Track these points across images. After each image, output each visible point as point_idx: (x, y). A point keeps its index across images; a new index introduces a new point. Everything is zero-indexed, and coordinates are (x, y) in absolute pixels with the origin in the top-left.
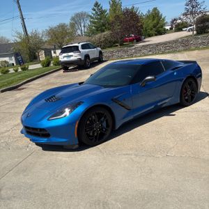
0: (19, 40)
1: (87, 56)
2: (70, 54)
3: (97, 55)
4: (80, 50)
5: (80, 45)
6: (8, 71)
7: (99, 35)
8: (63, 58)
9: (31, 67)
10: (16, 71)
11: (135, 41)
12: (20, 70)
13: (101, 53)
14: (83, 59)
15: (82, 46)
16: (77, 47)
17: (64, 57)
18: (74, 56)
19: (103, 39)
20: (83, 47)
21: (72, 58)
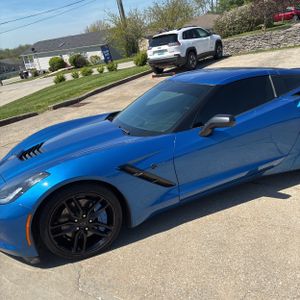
0: (113, 25)
1: (191, 51)
2: (163, 47)
3: (211, 47)
4: (180, 40)
5: (179, 33)
6: (91, 72)
7: (232, 11)
8: (153, 54)
9: (121, 66)
10: (101, 72)
11: (296, 17)
12: (106, 71)
13: (219, 43)
14: (183, 55)
15: (184, 33)
16: (175, 35)
17: (154, 52)
18: (169, 51)
19: (238, 18)
20: (187, 35)
21: (166, 55)
